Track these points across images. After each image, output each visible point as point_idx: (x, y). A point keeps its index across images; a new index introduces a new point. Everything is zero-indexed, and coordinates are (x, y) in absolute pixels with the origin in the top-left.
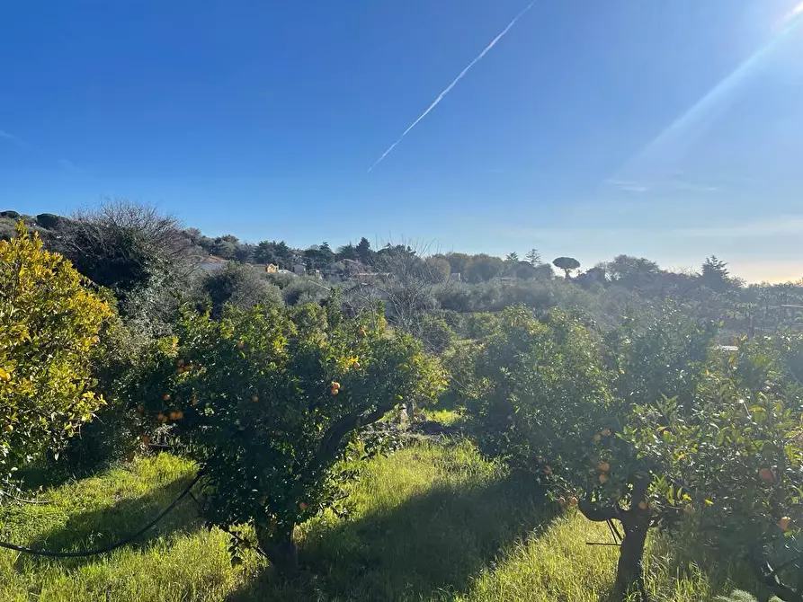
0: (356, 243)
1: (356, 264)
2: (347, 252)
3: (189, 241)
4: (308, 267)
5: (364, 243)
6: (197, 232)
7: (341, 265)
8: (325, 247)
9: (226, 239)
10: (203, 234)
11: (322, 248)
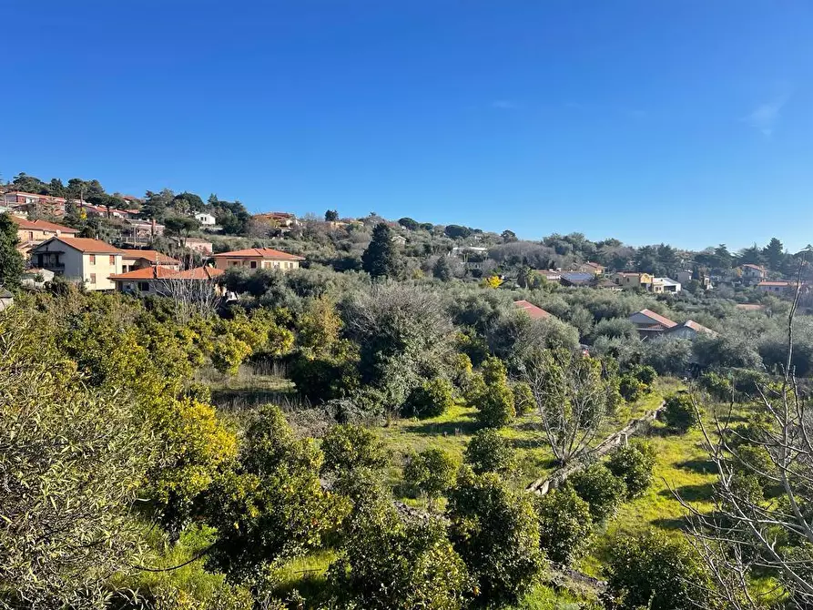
0: (763, 244)
1: (762, 271)
2: (751, 256)
3: (571, 246)
4: (695, 276)
5: (775, 245)
6: (580, 237)
7: (740, 272)
8: (722, 251)
9: (608, 243)
10: (586, 238)
11: (718, 251)
